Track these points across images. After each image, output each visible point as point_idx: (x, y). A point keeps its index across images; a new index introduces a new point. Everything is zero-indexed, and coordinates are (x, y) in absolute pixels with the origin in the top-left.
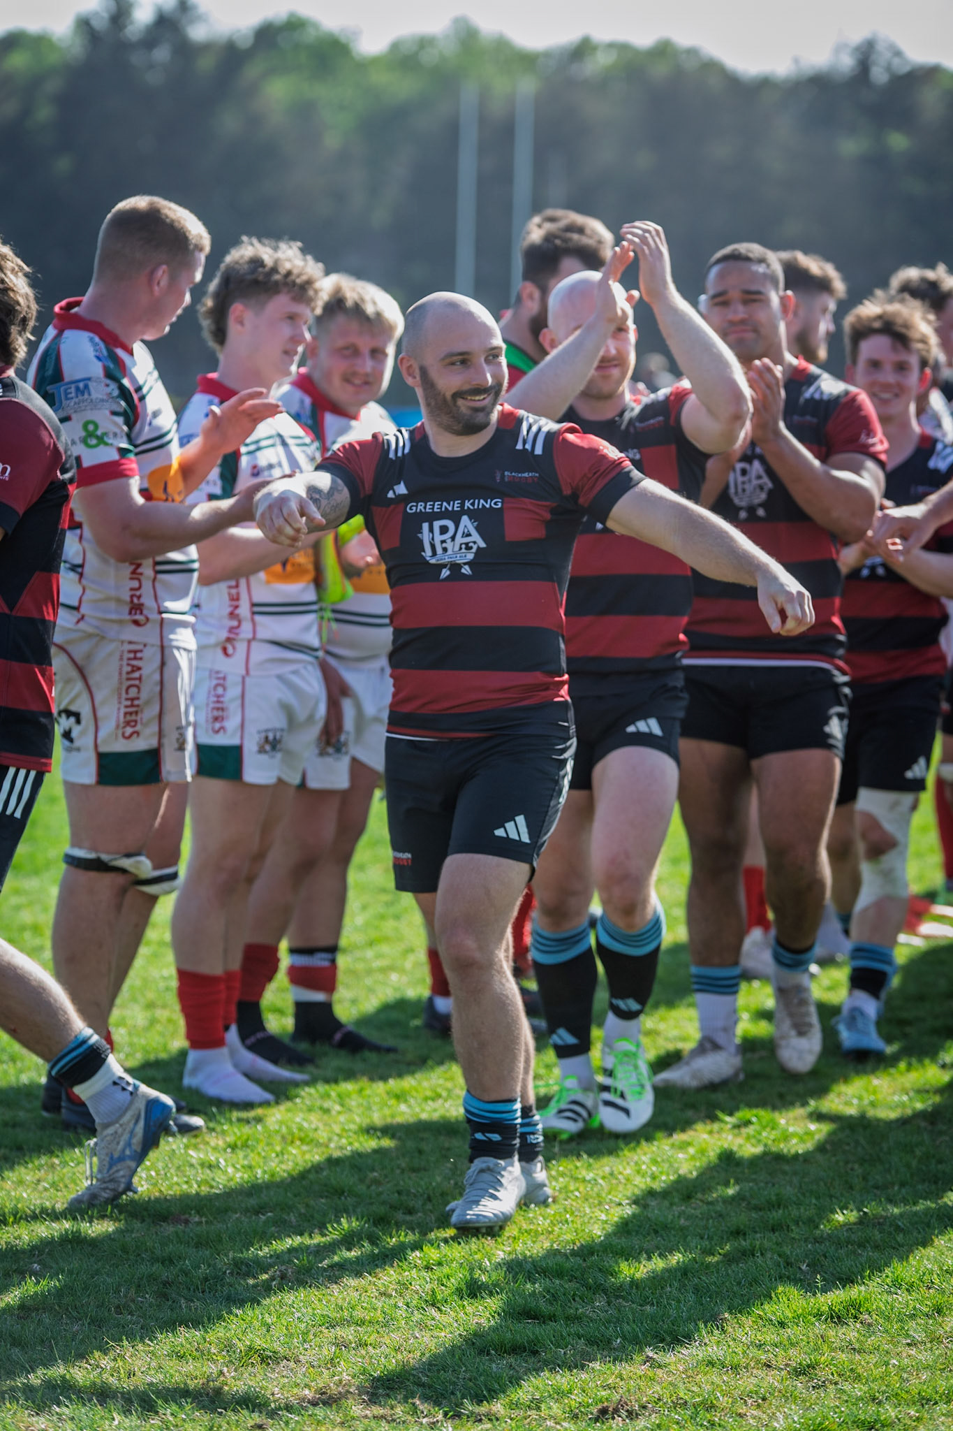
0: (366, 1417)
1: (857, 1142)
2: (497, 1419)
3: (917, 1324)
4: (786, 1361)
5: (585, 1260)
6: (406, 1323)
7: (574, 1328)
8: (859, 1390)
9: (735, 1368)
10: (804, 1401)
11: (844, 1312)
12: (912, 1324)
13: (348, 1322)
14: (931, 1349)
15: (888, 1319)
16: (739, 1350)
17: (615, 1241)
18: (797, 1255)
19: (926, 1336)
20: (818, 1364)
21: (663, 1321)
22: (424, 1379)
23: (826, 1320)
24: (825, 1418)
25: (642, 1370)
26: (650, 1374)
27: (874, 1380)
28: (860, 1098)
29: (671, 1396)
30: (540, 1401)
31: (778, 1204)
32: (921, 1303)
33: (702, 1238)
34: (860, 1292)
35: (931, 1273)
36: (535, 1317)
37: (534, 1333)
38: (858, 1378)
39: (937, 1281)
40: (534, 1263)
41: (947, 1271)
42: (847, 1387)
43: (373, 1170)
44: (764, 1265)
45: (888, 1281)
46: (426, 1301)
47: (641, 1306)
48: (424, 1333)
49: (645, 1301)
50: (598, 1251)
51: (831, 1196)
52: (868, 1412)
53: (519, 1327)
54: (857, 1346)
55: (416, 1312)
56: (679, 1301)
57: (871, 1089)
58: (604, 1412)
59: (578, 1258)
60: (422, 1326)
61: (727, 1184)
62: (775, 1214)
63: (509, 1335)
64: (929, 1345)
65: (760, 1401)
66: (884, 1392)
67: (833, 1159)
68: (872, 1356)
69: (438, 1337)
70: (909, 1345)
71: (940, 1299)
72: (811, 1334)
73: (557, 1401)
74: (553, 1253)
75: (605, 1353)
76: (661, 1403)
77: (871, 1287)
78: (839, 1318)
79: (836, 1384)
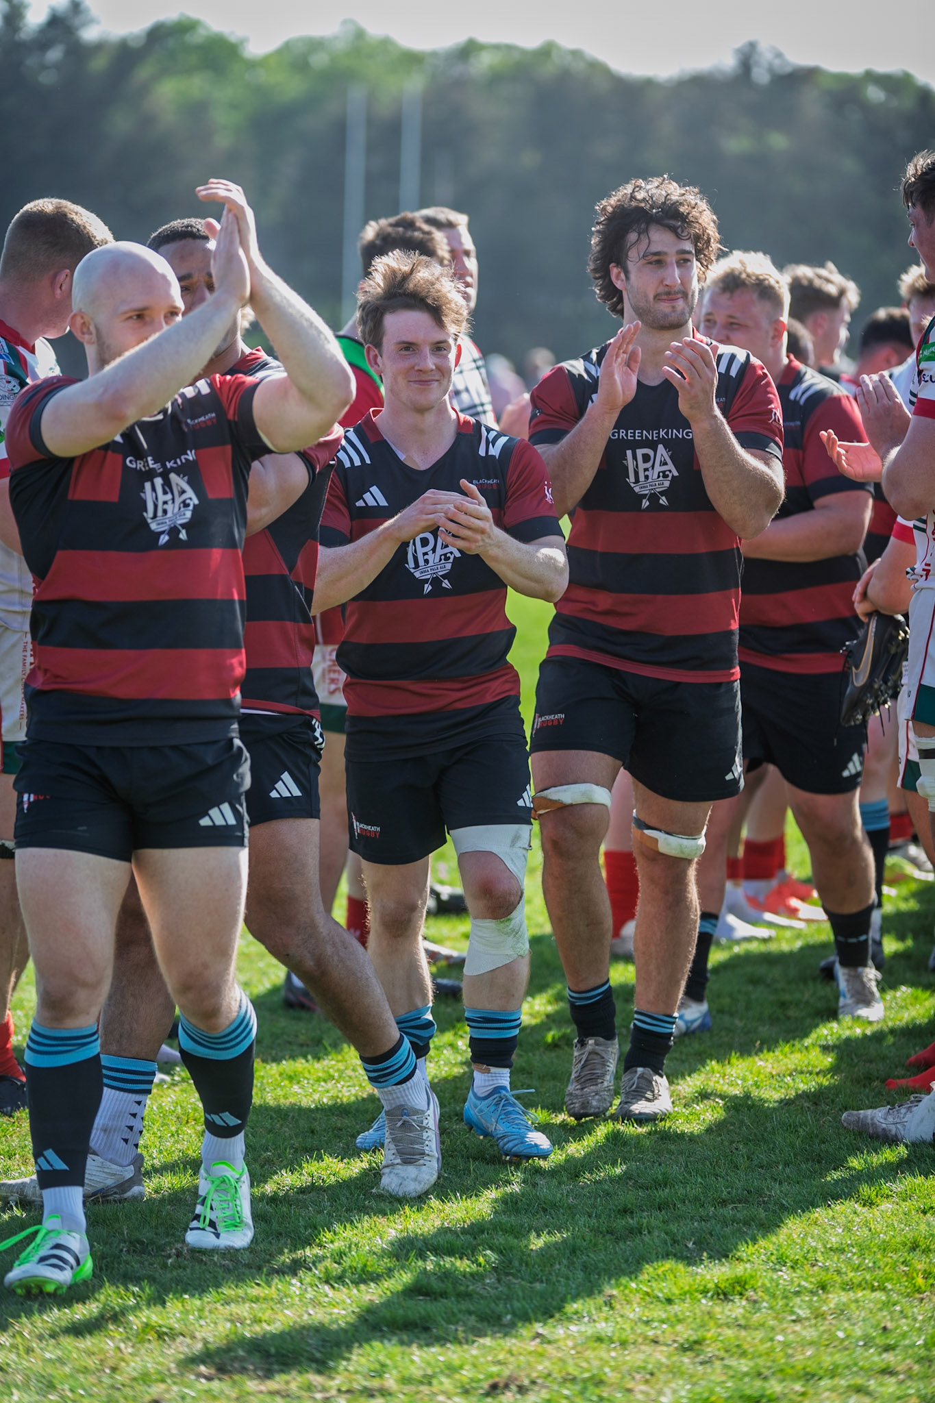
0: (261, 1392)
1: (742, 1122)
2: (390, 1394)
3: (802, 1301)
4: (673, 1337)
5: (475, 1238)
6: (300, 1300)
7: (465, 1305)
8: (744, 1365)
9: (623, 1344)
10: (691, 1376)
11: (729, 1290)
12: (797, 1300)
13: (243, 1298)
14: (815, 1325)
15: (774, 1296)
16: (627, 1326)
17: (504, 1219)
18: (683, 1233)
19: (811, 1313)
20: (704, 1340)
21: (552, 1298)
22: (318, 1355)
23: (712, 1297)
24: (712, 1392)
25: (533, 1345)
26: (540, 1350)
27: (760, 1356)
28: (744, 1079)
29: (560, 1372)
30: (432, 1377)
31: (665, 1183)
32: (806, 1280)
33: (590, 1216)
34: (746, 1269)
35: (815, 1251)
36: (426, 1294)
37: (425, 1309)
38: (744, 1354)
39: (820, 1258)
40: (425, 1241)
41: (831, 1249)
42: (733, 1362)
43: (267, 1150)
44: (651, 1243)
45: (773, 1258)
46: (320, 1278)
47: (531, 1283)
48: (317, 1310)
49: (535, 1279)
50: (488, 1229)
51: (716, 1175)
52: (754, 1387)
53: (410, 1303)
54: (742, 1322)
55: (309, 1289)
56: (568, 1279)
57: (755, 1070)
58: (494, 1387)
59: (468, 1236)
60: (315, 1303)
61: (614, 1164)
62: (661, 1192)
63: (401, 1312)
64: (813, 1321)
65: (648, 1377)
66: (770, 1368)
67: (719, 1139)
68: (758, 1332)
69: (331, 1314)
70: (794, 1321)
71: (824, 1276)
72: (697, 1311)
73: (448, 1376)
74: (444, 1231)
75: (496, 1329)
76: (550, 1379)
77: (756, 1265)
78: (725, 1294)
79: (722, 1359)
